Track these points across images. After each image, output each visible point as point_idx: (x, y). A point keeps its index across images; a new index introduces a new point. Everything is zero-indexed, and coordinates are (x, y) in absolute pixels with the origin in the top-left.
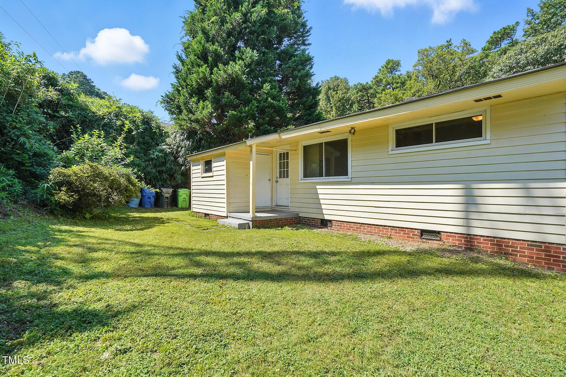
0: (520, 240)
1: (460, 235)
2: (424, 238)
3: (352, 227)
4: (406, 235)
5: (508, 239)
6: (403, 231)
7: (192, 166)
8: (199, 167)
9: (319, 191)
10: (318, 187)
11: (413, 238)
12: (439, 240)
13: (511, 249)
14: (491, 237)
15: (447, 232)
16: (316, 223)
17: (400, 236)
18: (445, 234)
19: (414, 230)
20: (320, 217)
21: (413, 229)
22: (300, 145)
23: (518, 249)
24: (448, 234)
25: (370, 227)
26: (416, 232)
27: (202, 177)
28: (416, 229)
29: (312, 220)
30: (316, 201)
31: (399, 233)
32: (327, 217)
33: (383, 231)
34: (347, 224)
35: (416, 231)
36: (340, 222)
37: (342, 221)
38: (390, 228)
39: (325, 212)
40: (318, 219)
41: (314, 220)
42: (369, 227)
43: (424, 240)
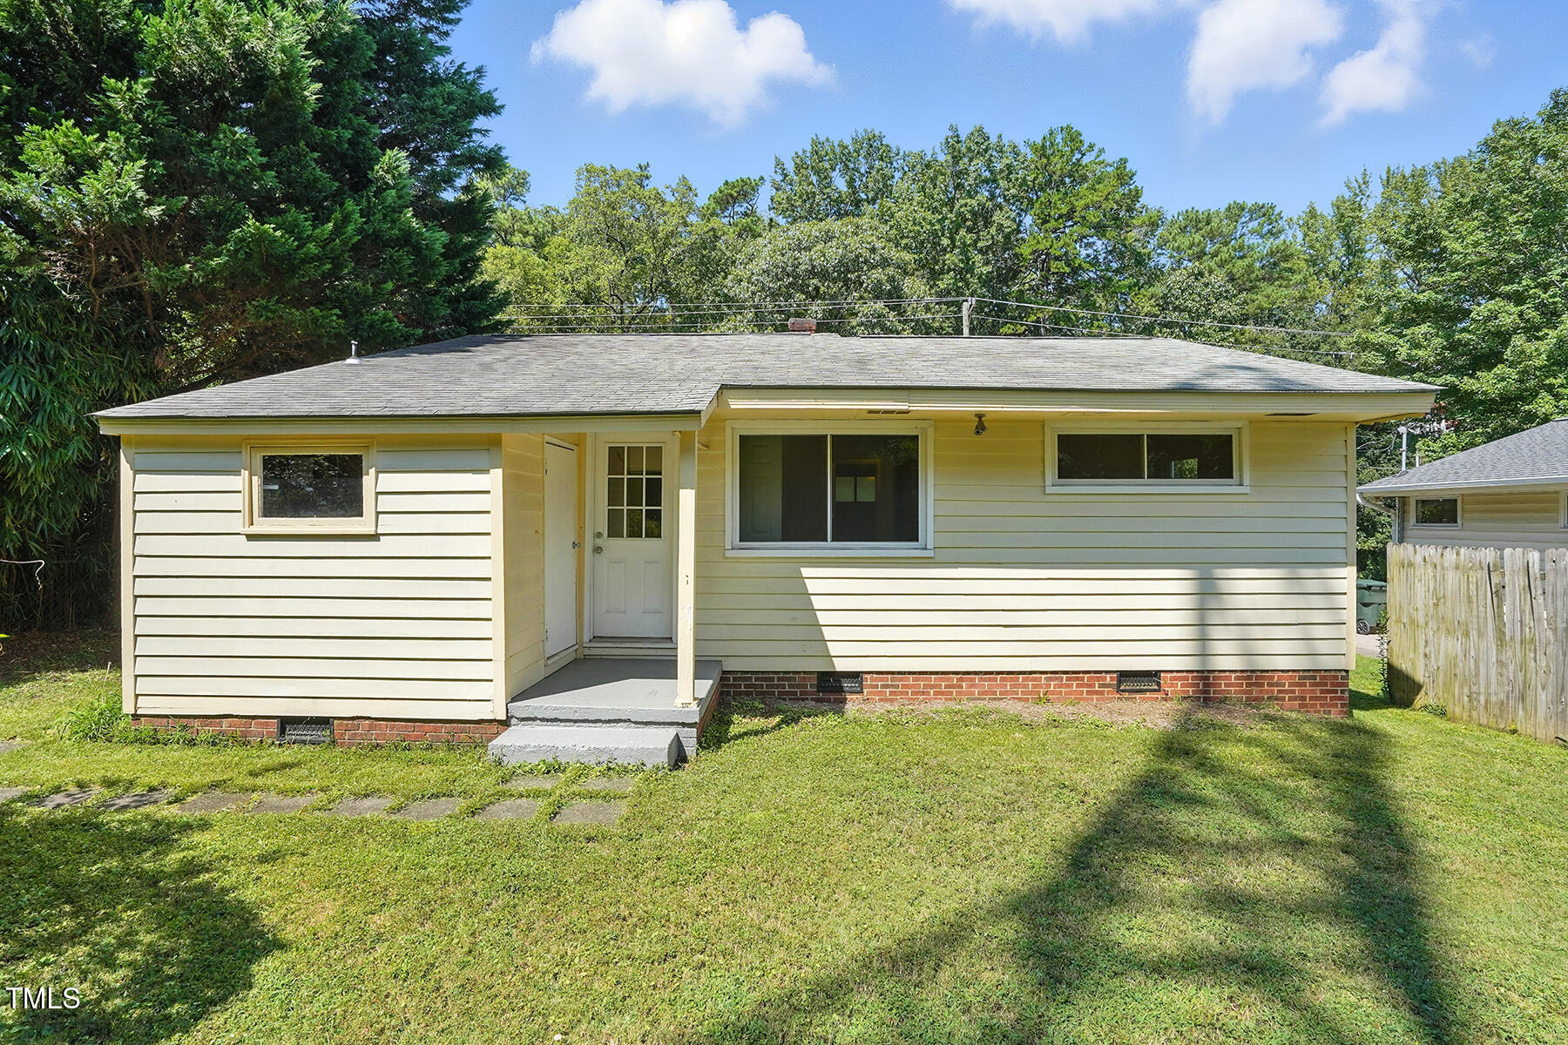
0: (1288, 671)
1: (1195, 674)
2: (1124, 691)
3: (932, 687)
4: (1085, 690)
5: (1272, 671)
6: (1078, 679)
7: (136, 472)
8: (237, 482)
9: (812, 587)
10: (806, 572)
11: (1102, 693)
12: (1155, 690)
13: (1276, 689)
14: (1247, 671)
15: (1172, 671)
16: (798, 686)
17: (1070, 693)
18: (1169, 675)
19: (1103, 674)
20: (820, 666)
21: (1100, 672)
22: (728, 432)
23: (1287, 687)
24: (1175, 674)
25: (990, 680)
26: (1108, 679)
27: (251, 537)
28: (1107, 672)
29: (779, 679)
30: (802, 617)
31: (1068, 686)
32: (841, 666)
33: (1026, 686)
34: (918, 680)
35: (1108, 676)
36: (889, 676)
37: (899, 673)
38: (1043, 676)
39: (834, 649)
40: (804, 672)
41: (789, 679)
42: (985, 680)
43: (1126, 695)
